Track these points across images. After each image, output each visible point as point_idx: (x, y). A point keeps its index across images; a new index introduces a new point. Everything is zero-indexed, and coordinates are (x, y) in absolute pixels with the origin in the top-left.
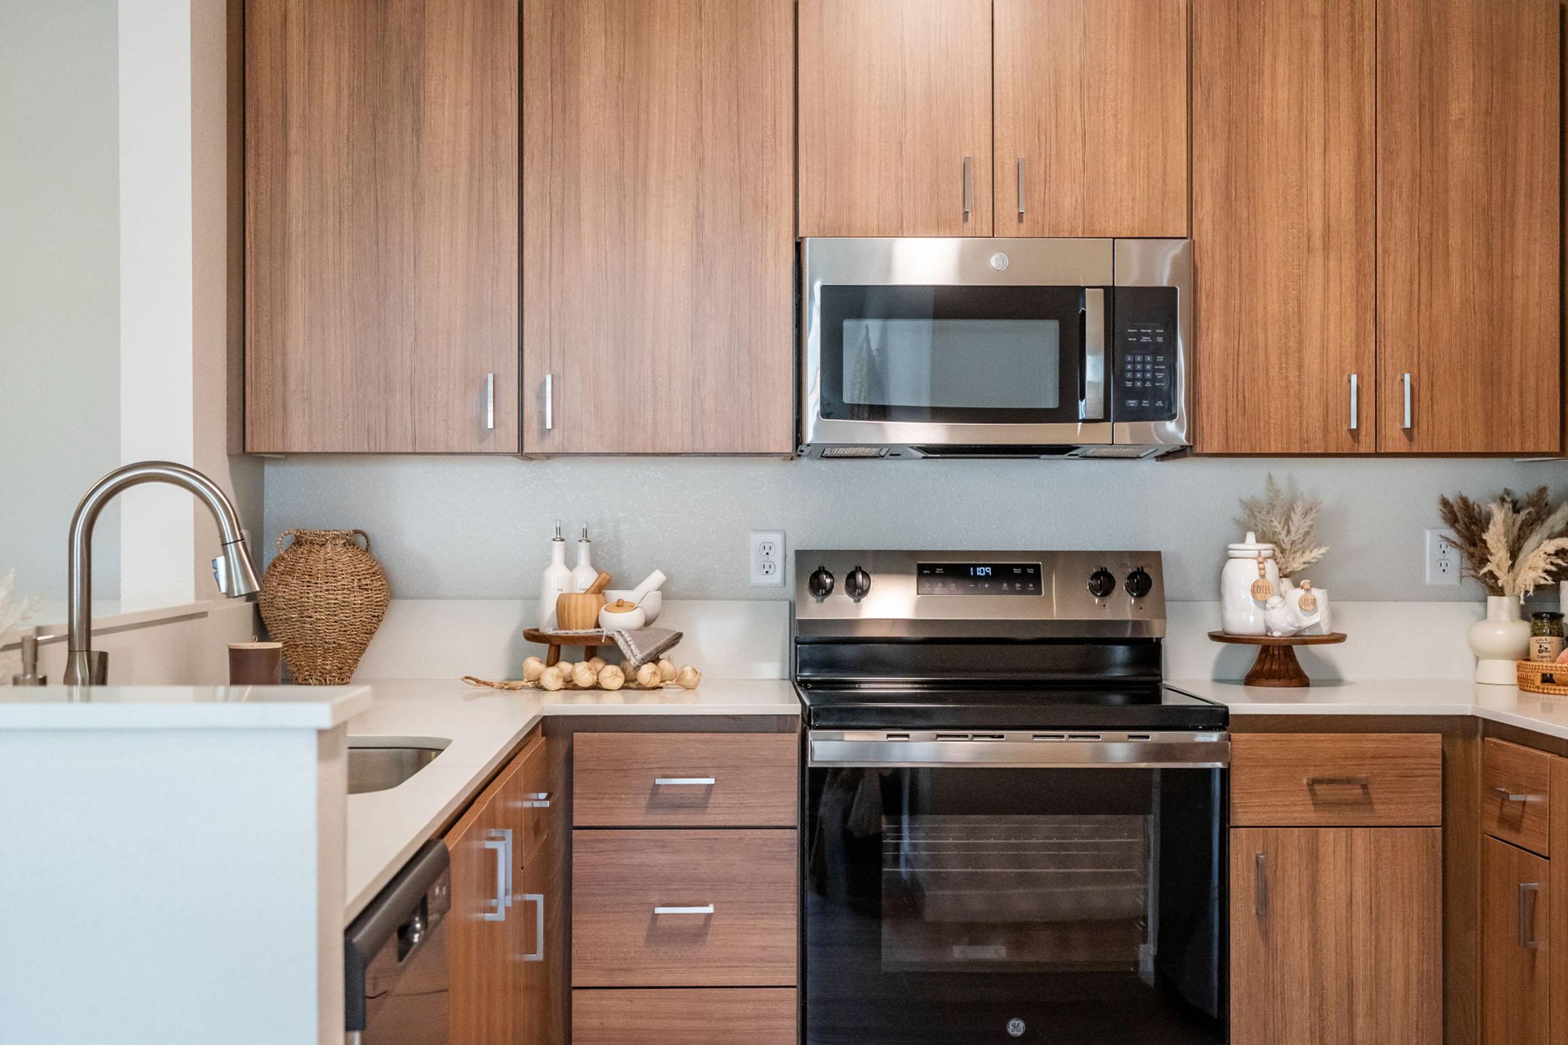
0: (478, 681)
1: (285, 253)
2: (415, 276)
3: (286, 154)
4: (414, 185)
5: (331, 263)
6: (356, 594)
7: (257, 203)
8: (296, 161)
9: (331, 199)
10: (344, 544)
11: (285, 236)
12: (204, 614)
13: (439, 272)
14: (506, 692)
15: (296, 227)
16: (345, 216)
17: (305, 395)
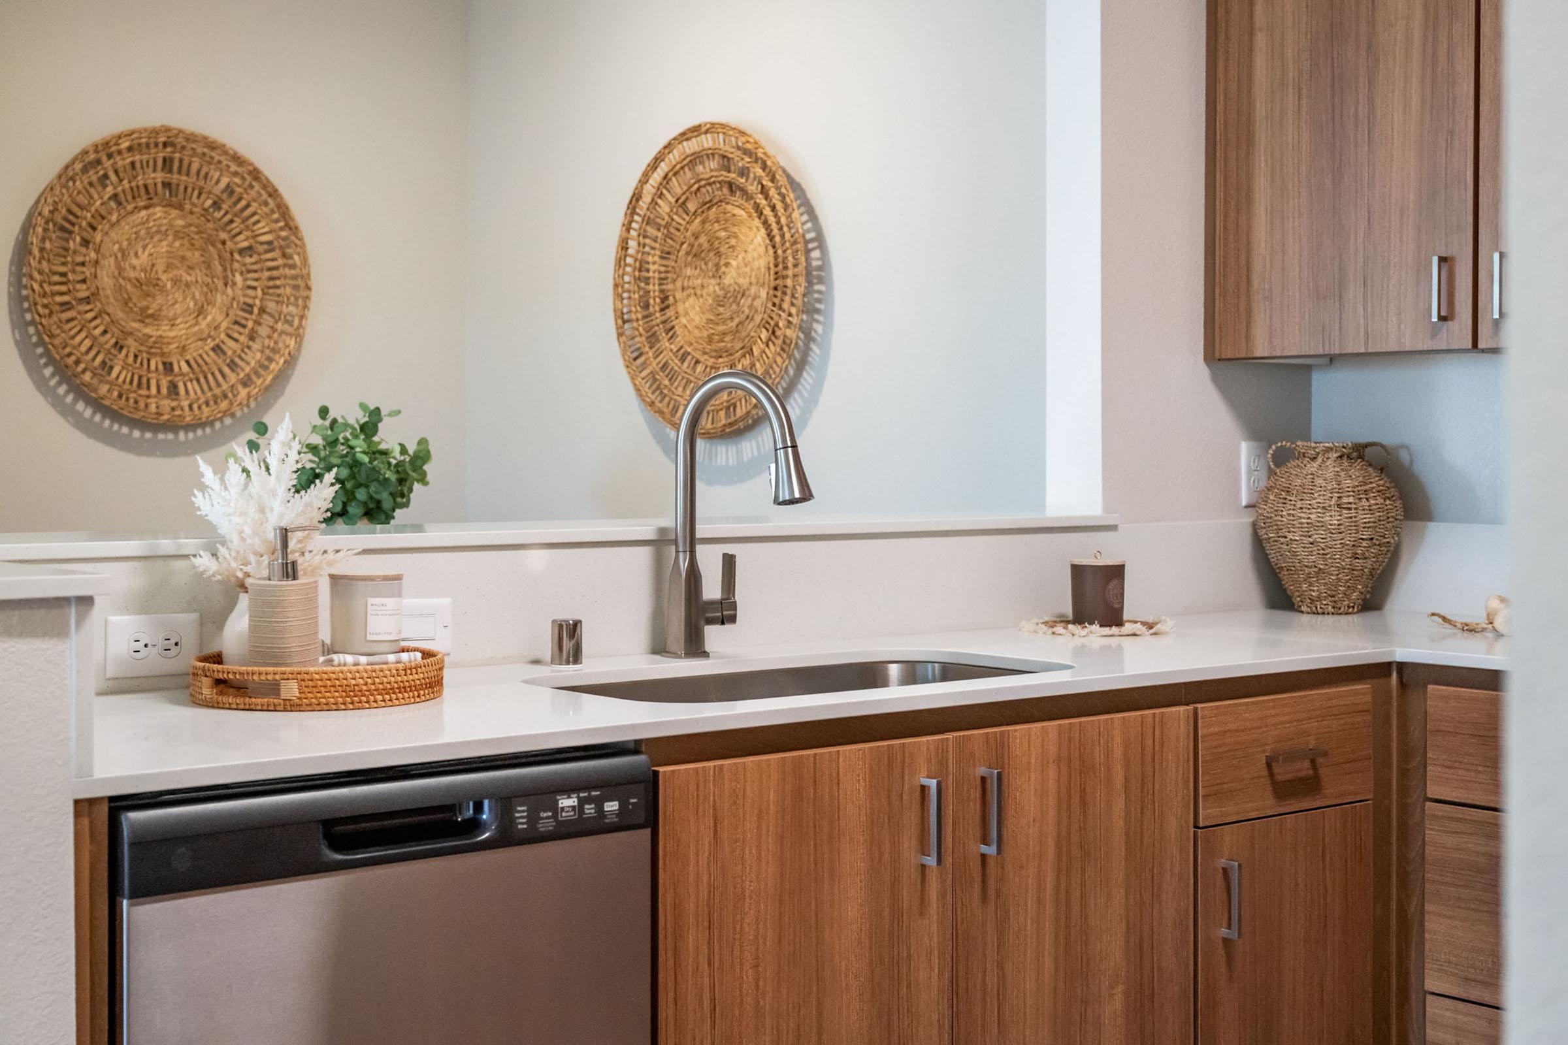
0: (1444, 619)
1: (1250, 141)
2: (1369, 151)
3: (1251, 33)
4: (1369, 47)
5: (1291, 146)
6: (1333, 513)
7: (1226, 89)
8: (1260, 39)
9: (1291, 75)
10: (1341, 457)
11: (1250, 122)
12: (1113, 528)
13: (1393, 143)
14: (1466, 634)
15: (1260, 111)
16: (1304, 91)
17: (1267, 294)
